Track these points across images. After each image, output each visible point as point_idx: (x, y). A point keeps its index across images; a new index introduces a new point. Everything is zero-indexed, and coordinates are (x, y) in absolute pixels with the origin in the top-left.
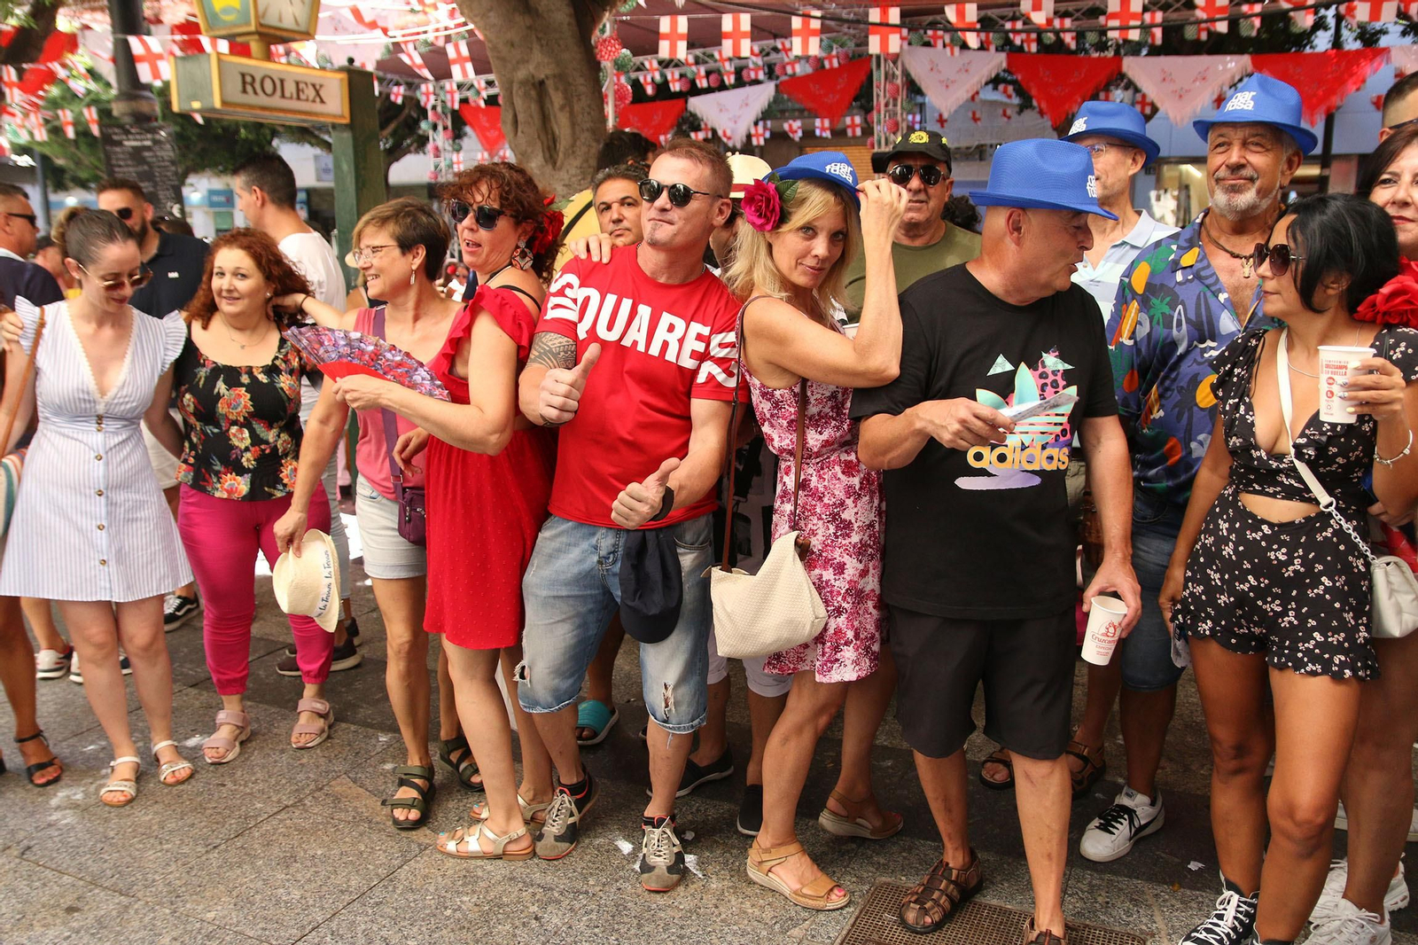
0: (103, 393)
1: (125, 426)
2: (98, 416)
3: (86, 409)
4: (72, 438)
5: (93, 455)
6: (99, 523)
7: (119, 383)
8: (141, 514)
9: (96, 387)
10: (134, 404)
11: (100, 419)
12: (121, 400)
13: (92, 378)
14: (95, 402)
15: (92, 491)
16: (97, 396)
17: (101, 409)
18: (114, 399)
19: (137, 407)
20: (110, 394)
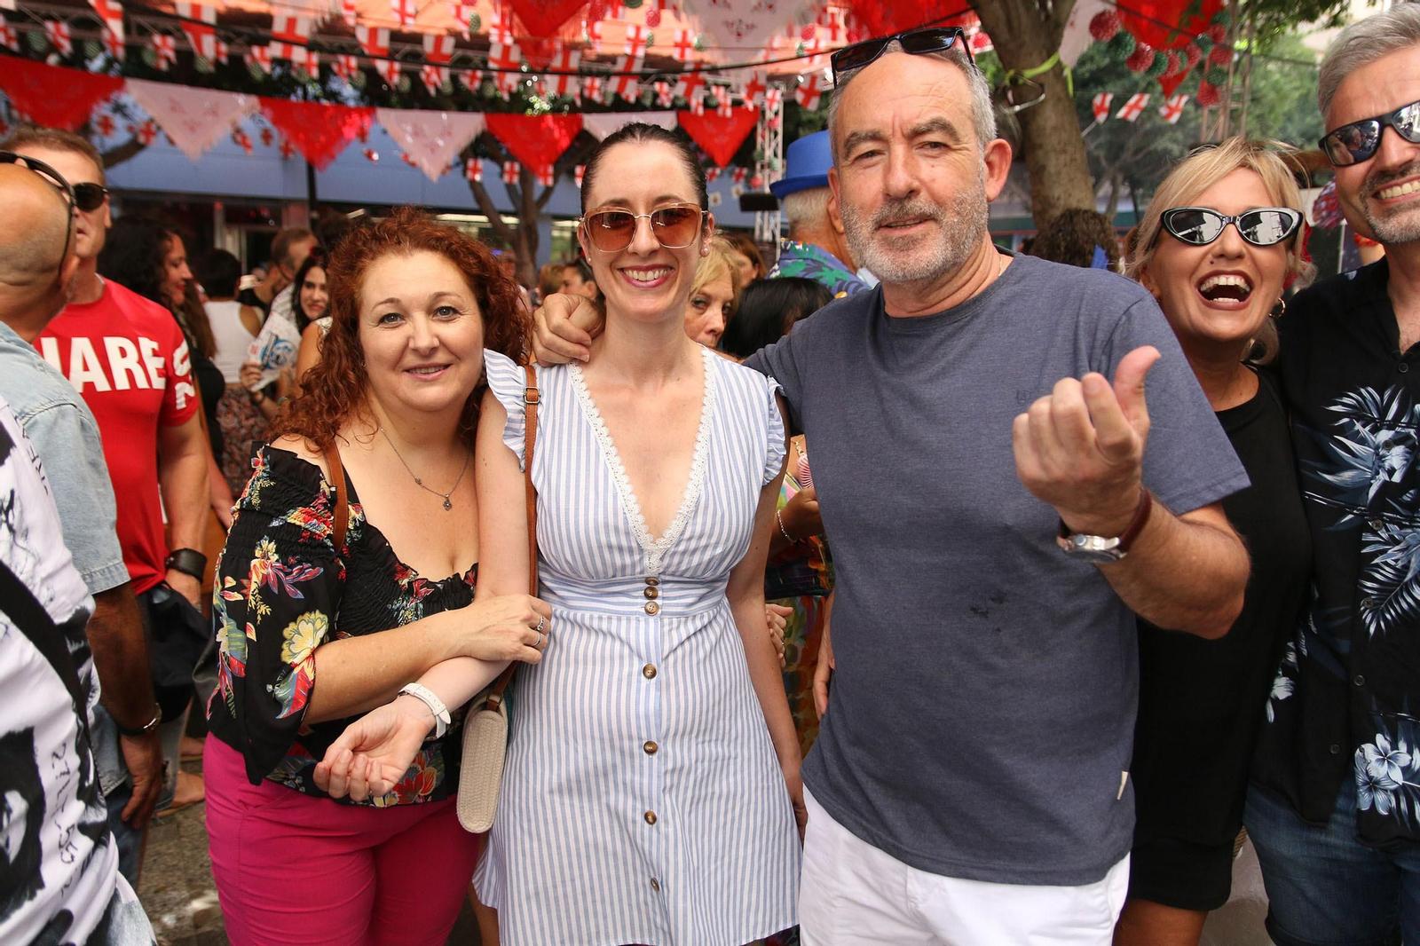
0: (657, 531)
1: (702, 598)
2: (647, 581)
3: (624, 567)
4: (598, 632)
5: (637, 666)
6: (647, 809)
7: (685, 507)
8: (724, 785)
9: (641, 518)
10: (719, 550)
11: (652, 587)
12: (693, 544)
13: (633, 498)
14: (641, 550)
15: (636, 744)
16: (646, 540)
17: (652, 564)
18: (678, 545)
19: (723, 557)
20: (672, 531)
